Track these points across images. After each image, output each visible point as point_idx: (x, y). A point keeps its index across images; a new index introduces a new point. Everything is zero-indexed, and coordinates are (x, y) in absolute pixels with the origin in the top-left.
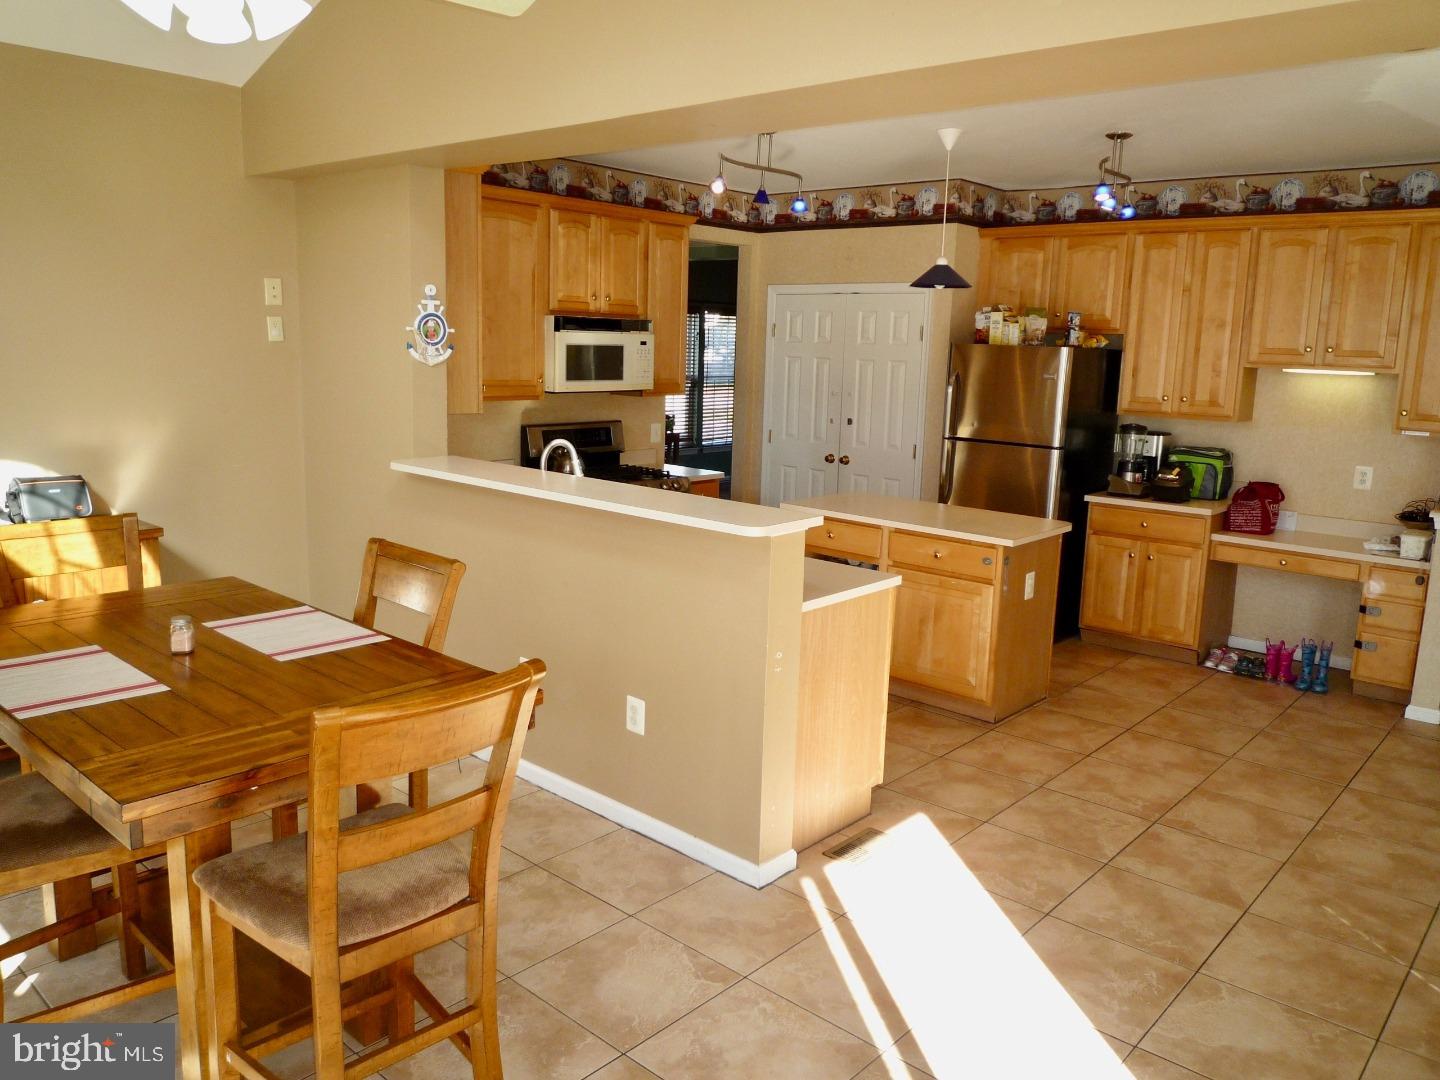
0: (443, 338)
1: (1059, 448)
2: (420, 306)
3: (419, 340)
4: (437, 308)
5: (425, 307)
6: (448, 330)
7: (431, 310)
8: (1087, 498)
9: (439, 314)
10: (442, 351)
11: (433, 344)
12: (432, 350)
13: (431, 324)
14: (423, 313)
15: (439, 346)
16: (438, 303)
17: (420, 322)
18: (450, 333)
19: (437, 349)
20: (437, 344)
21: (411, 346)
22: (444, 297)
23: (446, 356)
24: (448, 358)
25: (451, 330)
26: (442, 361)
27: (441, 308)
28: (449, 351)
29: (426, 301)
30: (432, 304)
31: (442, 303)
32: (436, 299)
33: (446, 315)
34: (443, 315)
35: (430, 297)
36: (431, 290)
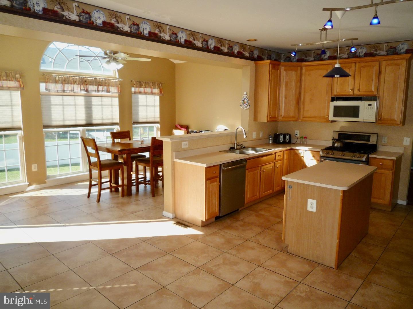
2: (243, 97)
3: (242, 104)
4: (246, 97)
5: (244, 97)
7: (245, 98)
9: (247, 98)
10: (247, 107)
11: (245, 105)
12: (244, 106)
13: (245, 101)
14: (243, 98)
15: (246, 105)
16: (246, 96)
17: (242, 100)
19: (246, 106)
21: (241, 105)
22: (248, 94)
23: (248, 108)
24: (249, 108)
25: (249, 102)
26: (247, 109)
27: (247, 97)
28: (249, 107)
29: (244, 96)
30: (245, 96)
31: (247, 96)
32: (246, 95)
33: (249, 98)
34: (248, 98)
35: (245, 95)
36: (245, 93)
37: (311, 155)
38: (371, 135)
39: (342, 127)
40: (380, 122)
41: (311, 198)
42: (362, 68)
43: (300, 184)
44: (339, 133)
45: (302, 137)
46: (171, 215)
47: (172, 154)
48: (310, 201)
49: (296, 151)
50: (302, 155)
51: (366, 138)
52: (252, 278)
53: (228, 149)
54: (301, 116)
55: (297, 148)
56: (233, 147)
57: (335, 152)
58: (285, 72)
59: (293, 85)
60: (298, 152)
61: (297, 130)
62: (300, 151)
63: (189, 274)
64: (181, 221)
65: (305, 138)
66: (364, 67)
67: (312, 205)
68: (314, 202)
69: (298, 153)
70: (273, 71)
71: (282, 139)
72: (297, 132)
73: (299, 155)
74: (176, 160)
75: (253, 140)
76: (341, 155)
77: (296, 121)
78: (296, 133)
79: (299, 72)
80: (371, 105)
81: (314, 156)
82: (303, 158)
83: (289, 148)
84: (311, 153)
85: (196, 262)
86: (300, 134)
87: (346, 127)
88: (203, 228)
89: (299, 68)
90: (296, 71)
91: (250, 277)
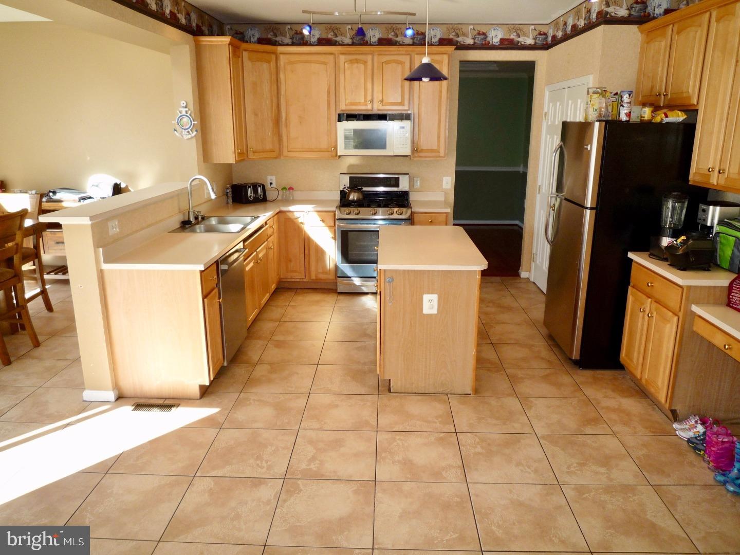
0: (191, 126)
1: (591, 209)
2: (178, 112)
3: (177, 127)
4: (187, 112)
5: (180, 112)
6: (193, 122)
7: (184, 113)
8: (631, 255)
9: (188, 115)
10: (191, 132)
11: (185, 129)
12: (185, 132)
13: (185, 119)
14: (180, 115)
15: (189, 130)
16: (187, 109)
17: (178, 119)
18: (194, 124)
19: (188, 132)
20: (187, 129)
21: (175, 130)
22: (191, 106)
23: (193, 135)
24: (195, 136)
25: (196, 122)
26: (192, 138)
27: (189, 112)
28: (195, 132)
29: (181, 109)
30: (184, 110)
31: (189, 110)
32: (186, 107)
33: (193, 115)
34: (190, 115)
35: (183, 107)
36: (183, 103)
37: (319, 219)
38: (401, 177)
39: (350, 166)
40: (417, 156)
41: (429, 293)
42: (384, 65)
43: (408, 271)
44: (350, 177)
45: (284, 188)
46: (111, 396)
47: (96, 253)
48: (426, 297)
49: (289, 215)
50: (300, 220)
51: (393, 182)
52: (389, 457)
53: (178, 225)
54: (285, 150)
55: (291, 208)
56: (187, 219)
57: (351, 209)
58: (250, 64)
59: (266, 88)
60: (294, 215)
61: (272, 175)
62: (296, 215)
63: (283, 496)
64: (142, 401)
65: (291, 188)
66: (387, 62)
67: (430, 304)
68: (434, 297)
69: (292, 218)
70: (234, 59)
71: (252, 195)
72: (271, 180)
73: (295, 221)
74: (106, 267)
75: (205, 202)
76: (345, 212)
77: (276, 158)
78: (269, 182)
79: (273, 64)
80: (403, 128)
81: (323, 221)
82: (303, 226)
83: (278, 210)
84: (319, 216)
85: (267, 469)
86: (277, 182)
87: (357, 165)
88: (204, 400)
89: (273, 57)
90: (269, 62)
91: (384, 455)
